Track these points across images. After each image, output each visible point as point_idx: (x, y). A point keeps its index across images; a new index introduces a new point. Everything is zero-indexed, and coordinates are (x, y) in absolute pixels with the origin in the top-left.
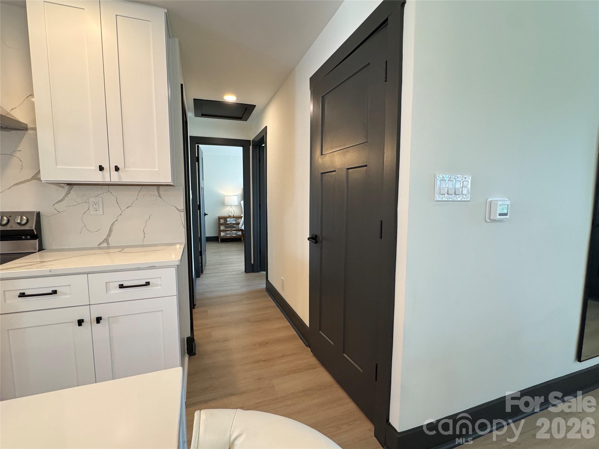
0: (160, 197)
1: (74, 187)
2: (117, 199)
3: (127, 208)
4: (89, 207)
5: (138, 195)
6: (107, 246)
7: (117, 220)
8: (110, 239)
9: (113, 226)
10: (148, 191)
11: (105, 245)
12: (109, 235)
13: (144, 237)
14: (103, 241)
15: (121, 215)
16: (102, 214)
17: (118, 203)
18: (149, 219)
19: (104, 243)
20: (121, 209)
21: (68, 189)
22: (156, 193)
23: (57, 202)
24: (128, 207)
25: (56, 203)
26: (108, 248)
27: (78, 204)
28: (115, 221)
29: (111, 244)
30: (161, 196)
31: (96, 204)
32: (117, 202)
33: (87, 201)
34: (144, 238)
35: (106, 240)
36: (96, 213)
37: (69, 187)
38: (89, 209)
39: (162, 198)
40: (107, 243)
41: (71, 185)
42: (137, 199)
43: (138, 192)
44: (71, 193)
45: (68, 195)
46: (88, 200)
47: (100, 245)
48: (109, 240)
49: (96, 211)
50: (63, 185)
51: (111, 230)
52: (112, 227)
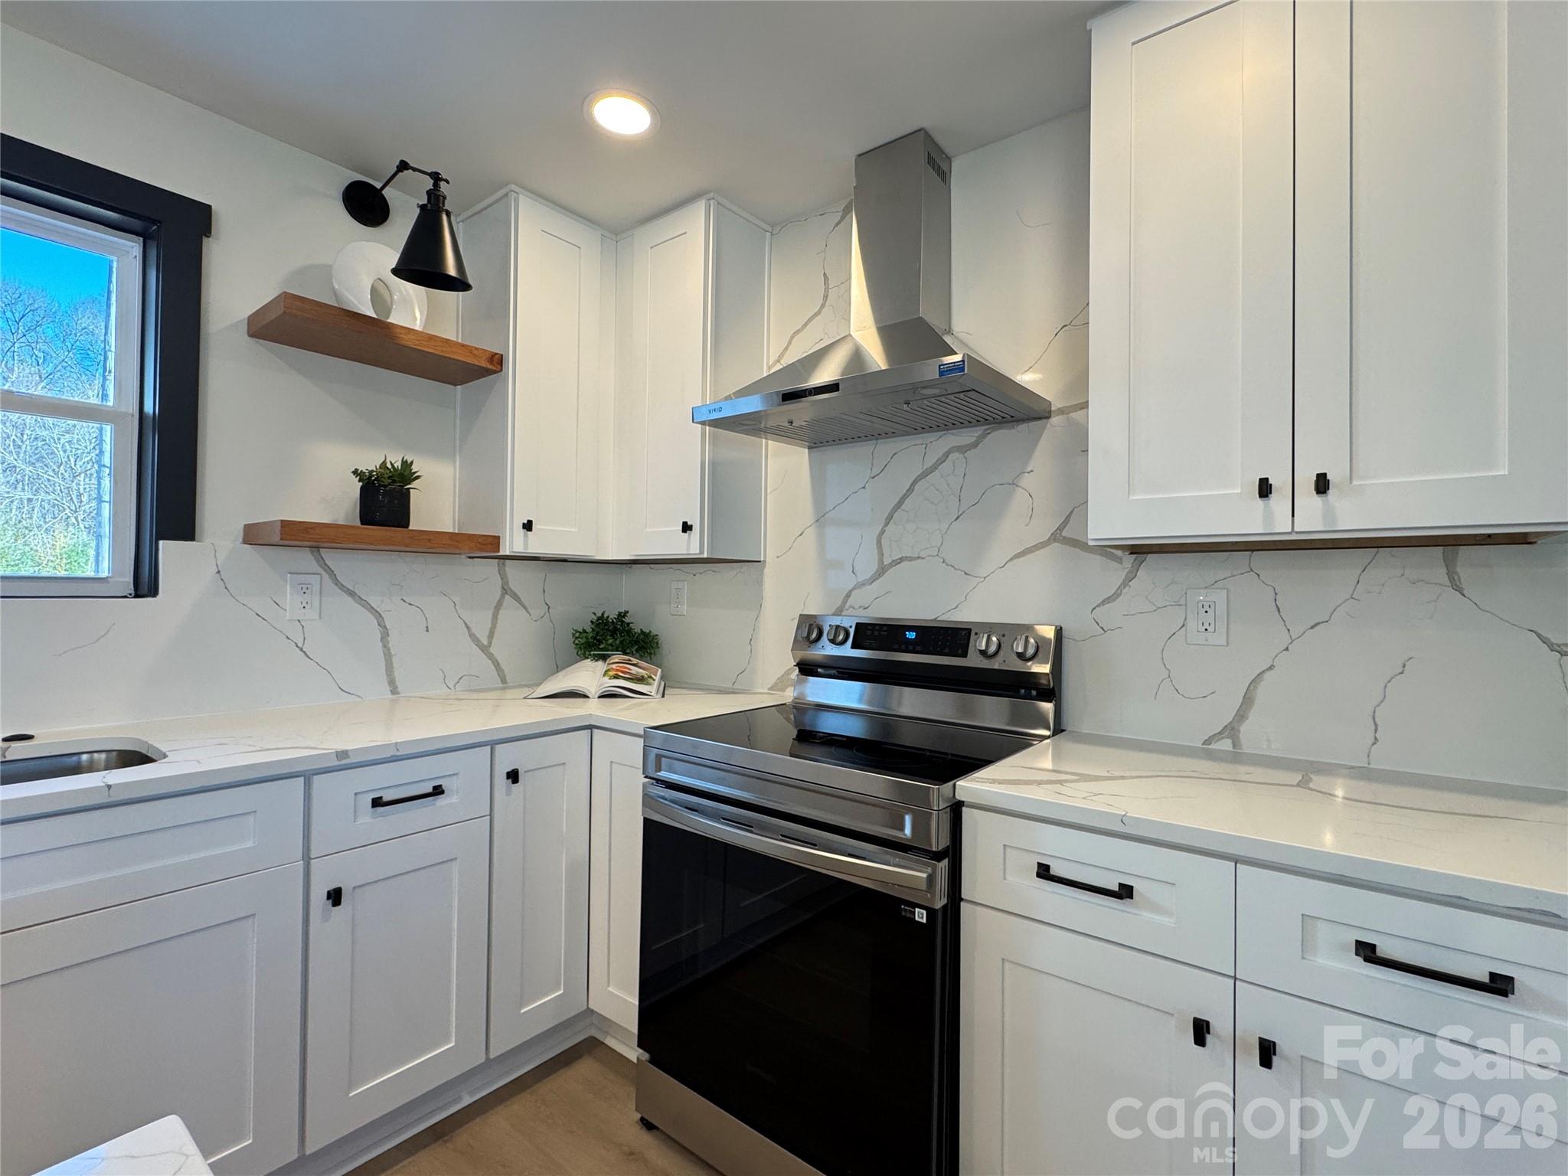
0: (1461, 591)
1: (1148, 558)
2: (1276, 594)
3: (1312, 627)
4: (1186, 619)
5: (1358, 582)
6: (1232, 749)
7: (1271, 668)
8: (1245, 729)
9: (1256, 687)
10: (1404, 567)
11: (1225, 745)
12: (1241, 715)
13: (1373, 740)
14: (1220, 733)
15: (1287, 649)
16: (1225, 644)
17: (1279, 611)
18: (1402, 673)
19: (1223, 738)
20: (1289, 630)
21: (1132, 567)
22: (1441, 574)
23: (1103, 603)
24: (1317, 624)
25: (1098, 606)
26: (1236, 757)
27: (1155, 608)
28: (1263, 672)
29: (1247, 747)
30: (1464, 585)
31: (1206, 612)
32: (1277, 606)
33: (1182, 602)
34: (1374, 744)
35: (1231, 731)
36: (1207, 640)
37: (1135, 560)
38: (1184, 625)
39: (1465, 592)
40: (1233, 740)
41: (1139, 551)
42: (1352, 595)
43: (1360, 571)
44: (1138, 576)
45: (1130, 584)
46: (1183, 598)
47: (1209, 745)
48: (1239, 731)
49: (1207, 634)
50: (1119, 553)
51: (1248, 701)
52: (1252, 688)
